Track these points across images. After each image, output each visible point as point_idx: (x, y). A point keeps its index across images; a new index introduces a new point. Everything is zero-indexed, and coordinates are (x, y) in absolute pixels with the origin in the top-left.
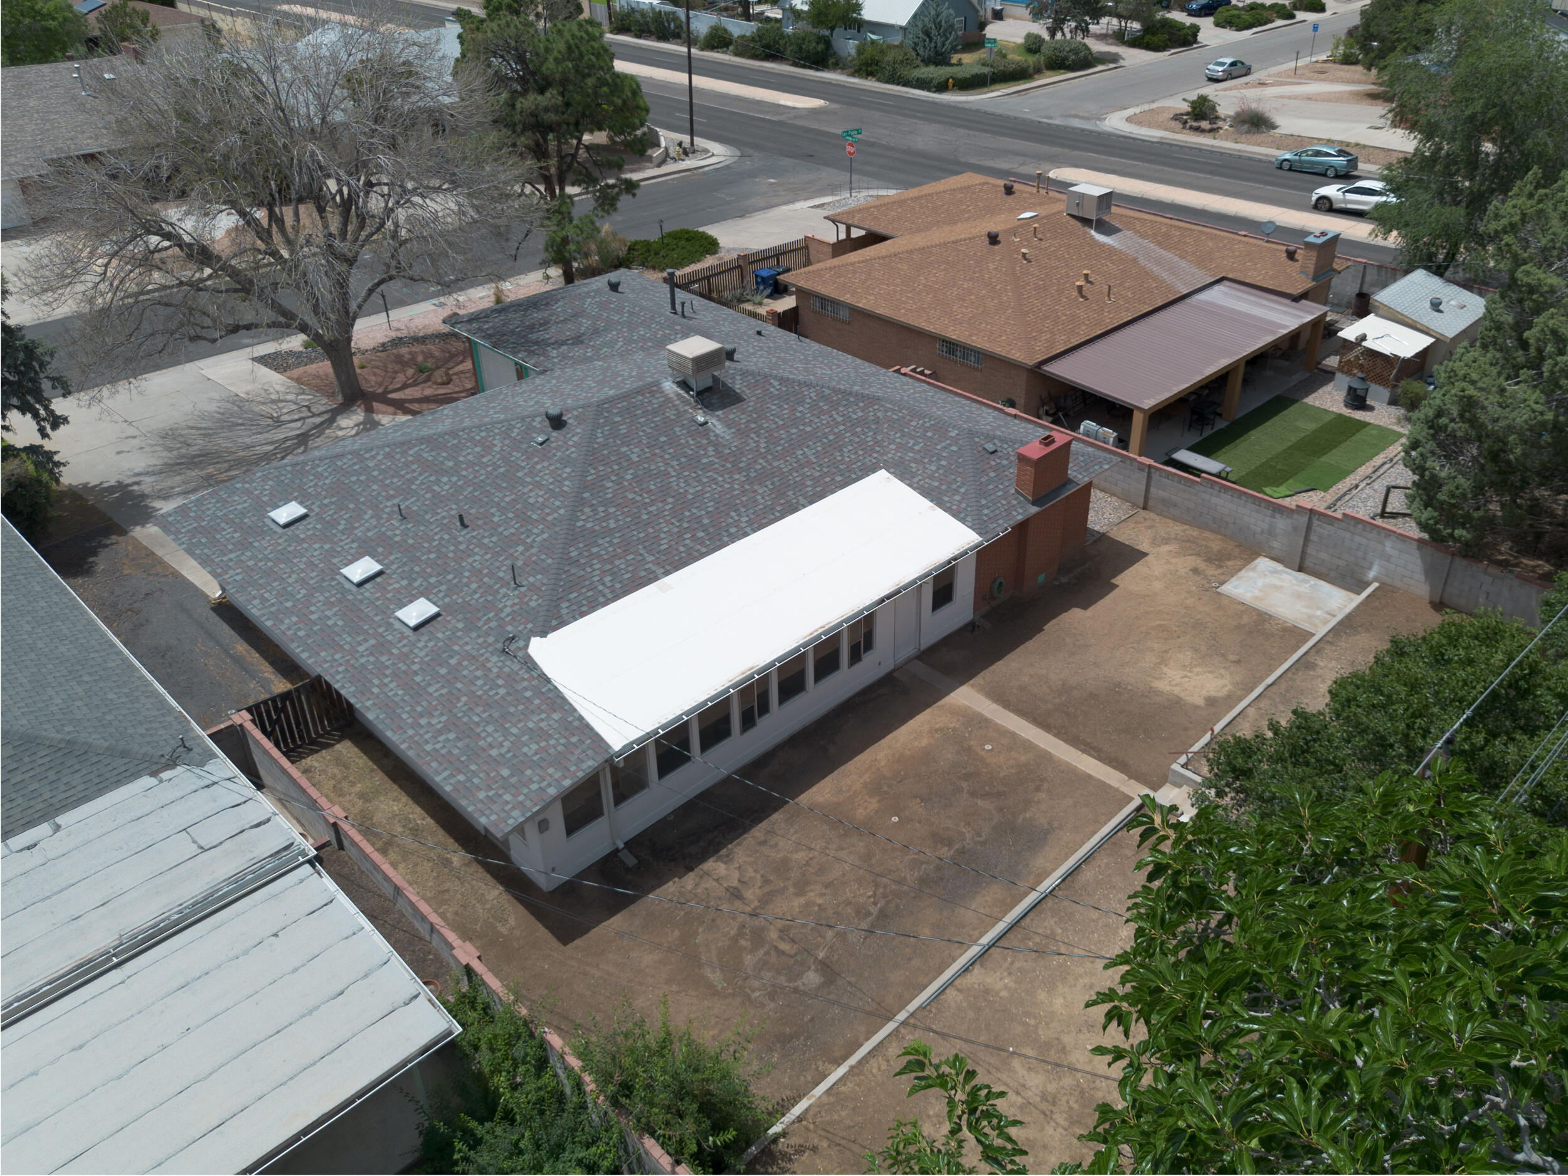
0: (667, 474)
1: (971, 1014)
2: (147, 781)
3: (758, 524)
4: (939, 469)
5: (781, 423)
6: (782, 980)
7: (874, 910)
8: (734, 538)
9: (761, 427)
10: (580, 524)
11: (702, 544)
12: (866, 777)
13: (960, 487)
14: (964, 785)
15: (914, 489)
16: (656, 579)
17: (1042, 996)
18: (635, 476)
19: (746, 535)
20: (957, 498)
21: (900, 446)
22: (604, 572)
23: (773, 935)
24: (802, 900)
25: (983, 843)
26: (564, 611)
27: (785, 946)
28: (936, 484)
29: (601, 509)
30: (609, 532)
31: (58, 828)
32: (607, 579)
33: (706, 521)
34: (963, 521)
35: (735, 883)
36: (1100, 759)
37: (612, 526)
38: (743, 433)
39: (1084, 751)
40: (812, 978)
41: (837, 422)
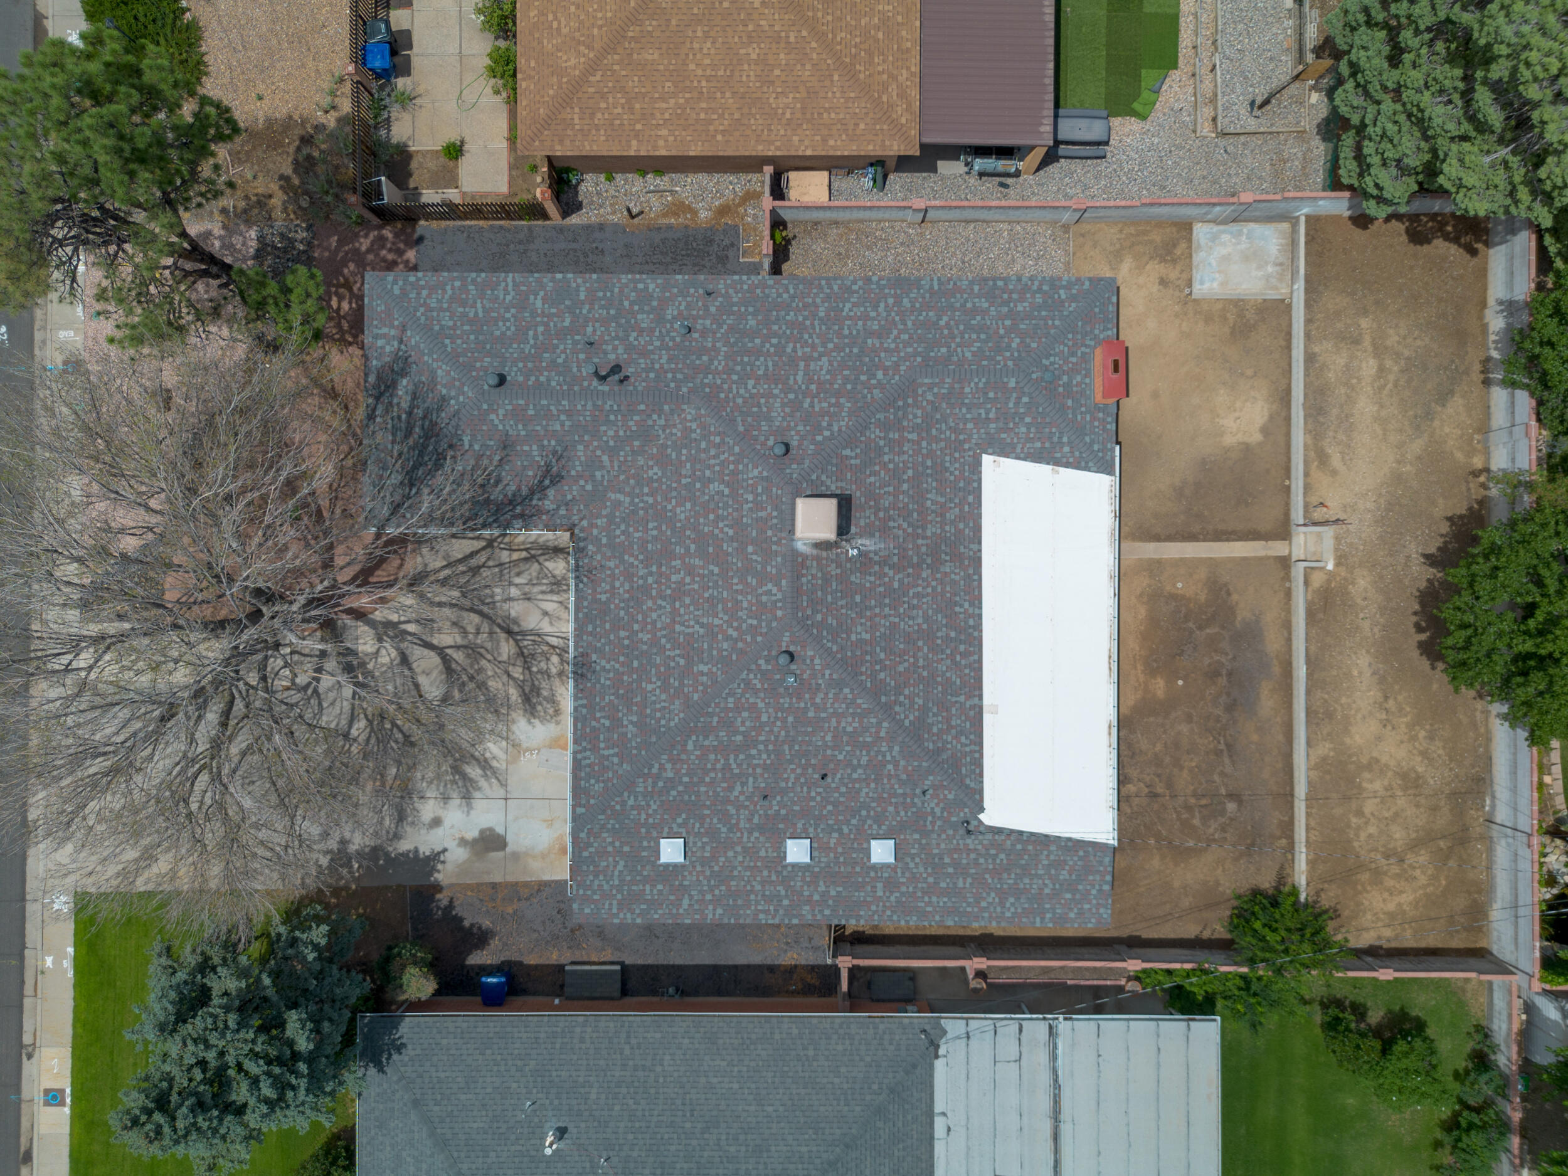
0: (894, 626)
1: (1328, 777)
2: (939, 1064)
3: (976, 600)
4: (1029, 429)
5: (891, 489)
6: (1221, 820)
7: (1222, 747)
8: (978, 627)
9: (886, 510)
10: (907, 723)
11: (971, 654)
12: (1140, 667)
13: (1060, 438)
14: (1191, 625)
15: (1024, 459)
16: (981, 708)
17: (1348, 741)
18: (883, 650)
19: (980, 616)
20: (1066, 449)
21: (976, 421)
22: (956, 737)
23: (1193, 801)
24: (1186, 771)
25: (1234, 658)
26: (972, 785)
27: (1204, 802)
28: (1038, 445)
29: (902, 698)
30: (924, 709)
31: (944, 1114)
32: (963, 739)
33: (953, 634)
34: (1086, 468)
35: (1146, 790)
36: (1240, 539)
37: (921, 702)
38: (884, 531)
39: (1228, 540)
40: (1231, 806)
41: (916, 442)
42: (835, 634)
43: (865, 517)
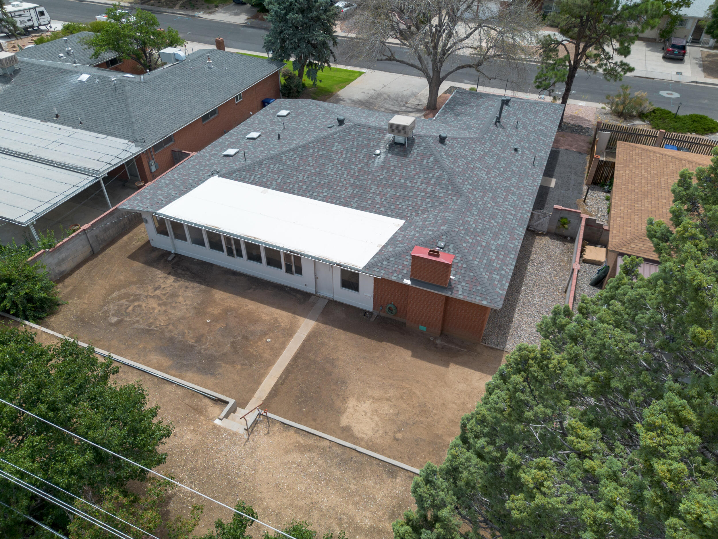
0: (332, 161)
4: (412, 235)
5: (404, 175)
9: (394, 170)
10: (283, 156)
11: (299, 190)
13: (399, 247)
14: (240, 338)
15: (394, 235)
20: (391, 250)
21: (426, 218)
22: (262, 173)
23: (136, 304)
26: (234, 175)
27: (130, 308)
28: (400, 239)
29: (295, 156)
30: (284, 164)
32: (259, 176)
37: (289, 163)
38: (383, 168)
40: (114, 320)
41: (425, 191)
42: (341, 137)
43: (394, 160)
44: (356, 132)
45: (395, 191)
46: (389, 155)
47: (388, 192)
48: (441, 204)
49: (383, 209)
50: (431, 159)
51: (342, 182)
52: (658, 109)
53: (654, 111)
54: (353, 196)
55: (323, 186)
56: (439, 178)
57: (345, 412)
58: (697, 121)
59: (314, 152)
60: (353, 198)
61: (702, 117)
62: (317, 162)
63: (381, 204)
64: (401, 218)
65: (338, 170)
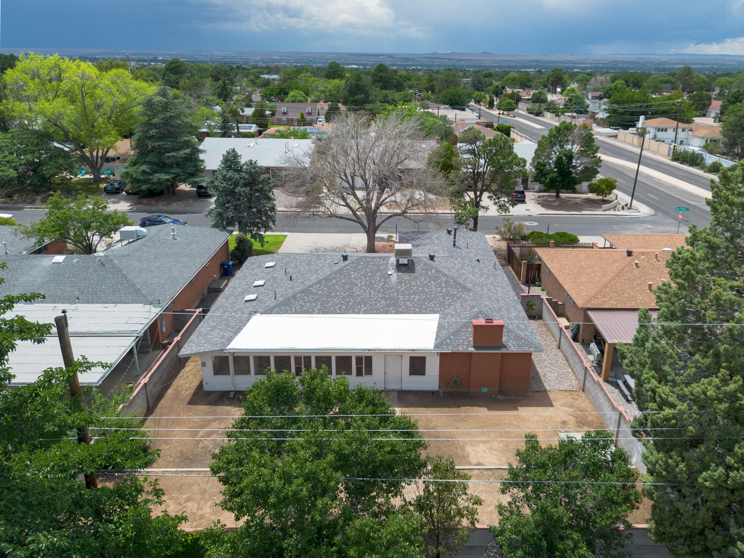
0: (356, 285)
4: (454, 320)
5: (419, 284)
10: (311, 289)
13: (451, 329)
15: (439, 324)
18: (346, 282)
20: (445, 332)
21: (454, 308)
22: (300, 305)
26: (275, 310)
28: (446, 325)
29: (323, 287)
30: (316, 294)
31: (115, 306)
37: (320, 293)
38: (400, 283)
41: (441, 292)
42: (354, 268)
43: (406, 276)
44: (364, 262)
45: (419, 296)
46: (400, 274)
47: (414, 298)
48: (458, 298)
49: (417, 310)
50: (433, 271)
51: (373, 298)
52: (534, 232)
53: (532, 233)
54: (389, 306)
55: (360, 304)
56: (447, 282)
57: (469, 455)
58: (563, 236)
59: (338, 282)
60: (390, 307)
61: (564, 233)
62: (344, 288)
63: (414, 306)
64: (435, 313)
65: (365, 291)
